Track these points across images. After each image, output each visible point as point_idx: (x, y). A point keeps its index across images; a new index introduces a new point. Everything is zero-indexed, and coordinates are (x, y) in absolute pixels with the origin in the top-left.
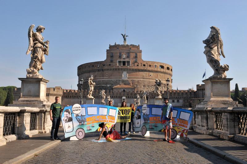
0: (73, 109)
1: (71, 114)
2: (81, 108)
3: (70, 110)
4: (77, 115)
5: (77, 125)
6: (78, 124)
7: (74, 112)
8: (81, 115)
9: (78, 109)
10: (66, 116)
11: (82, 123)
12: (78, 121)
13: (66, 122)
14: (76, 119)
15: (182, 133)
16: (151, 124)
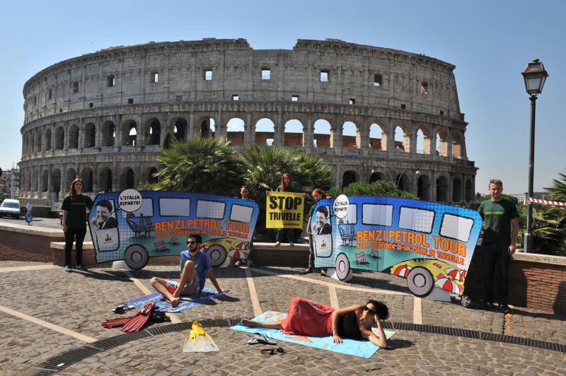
0: (120, 201)
1: (116, 210)
2: (141, 199)
3: (112, 202)
4: (130, 215)
5: (129, 237)
6: (133, 234)
7: (122, 207)
8: (142, 214)
9: (133, 200)
10: (100, 214)
11: (143, 233)
12: (132, 228)
13: (100, 228)
14: (126, 223)
15: (449, 279)
16: (362, 250)
